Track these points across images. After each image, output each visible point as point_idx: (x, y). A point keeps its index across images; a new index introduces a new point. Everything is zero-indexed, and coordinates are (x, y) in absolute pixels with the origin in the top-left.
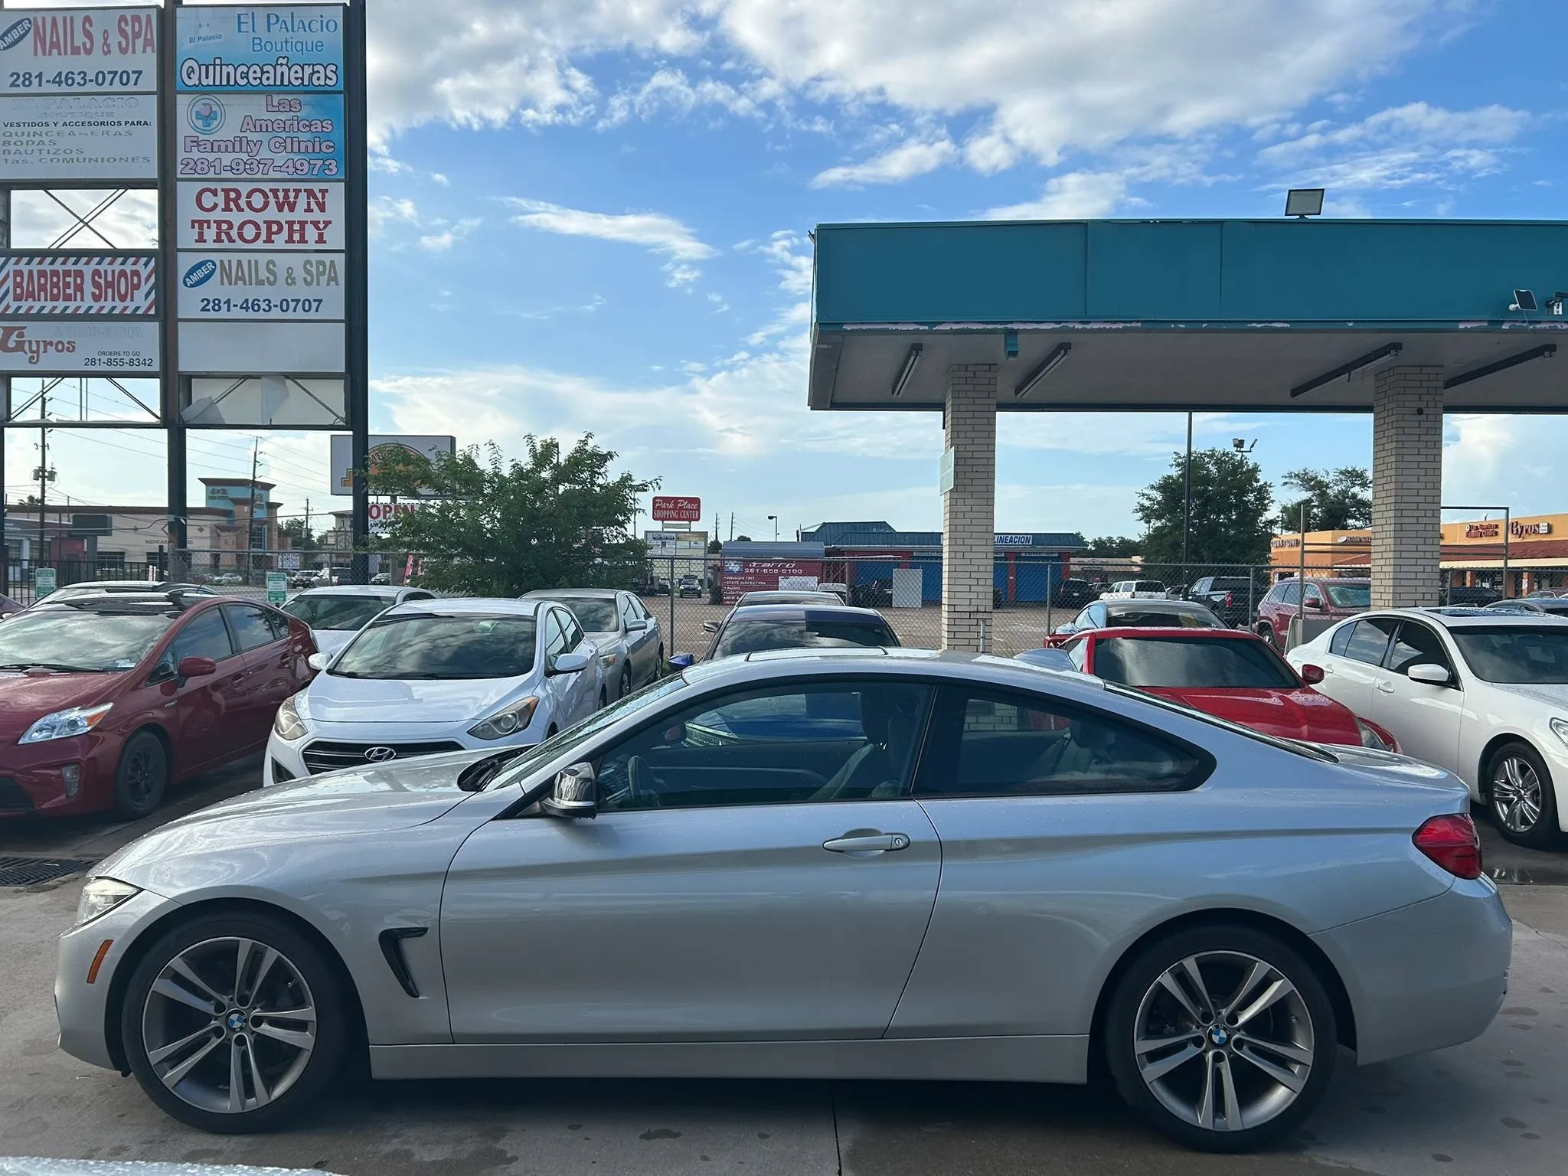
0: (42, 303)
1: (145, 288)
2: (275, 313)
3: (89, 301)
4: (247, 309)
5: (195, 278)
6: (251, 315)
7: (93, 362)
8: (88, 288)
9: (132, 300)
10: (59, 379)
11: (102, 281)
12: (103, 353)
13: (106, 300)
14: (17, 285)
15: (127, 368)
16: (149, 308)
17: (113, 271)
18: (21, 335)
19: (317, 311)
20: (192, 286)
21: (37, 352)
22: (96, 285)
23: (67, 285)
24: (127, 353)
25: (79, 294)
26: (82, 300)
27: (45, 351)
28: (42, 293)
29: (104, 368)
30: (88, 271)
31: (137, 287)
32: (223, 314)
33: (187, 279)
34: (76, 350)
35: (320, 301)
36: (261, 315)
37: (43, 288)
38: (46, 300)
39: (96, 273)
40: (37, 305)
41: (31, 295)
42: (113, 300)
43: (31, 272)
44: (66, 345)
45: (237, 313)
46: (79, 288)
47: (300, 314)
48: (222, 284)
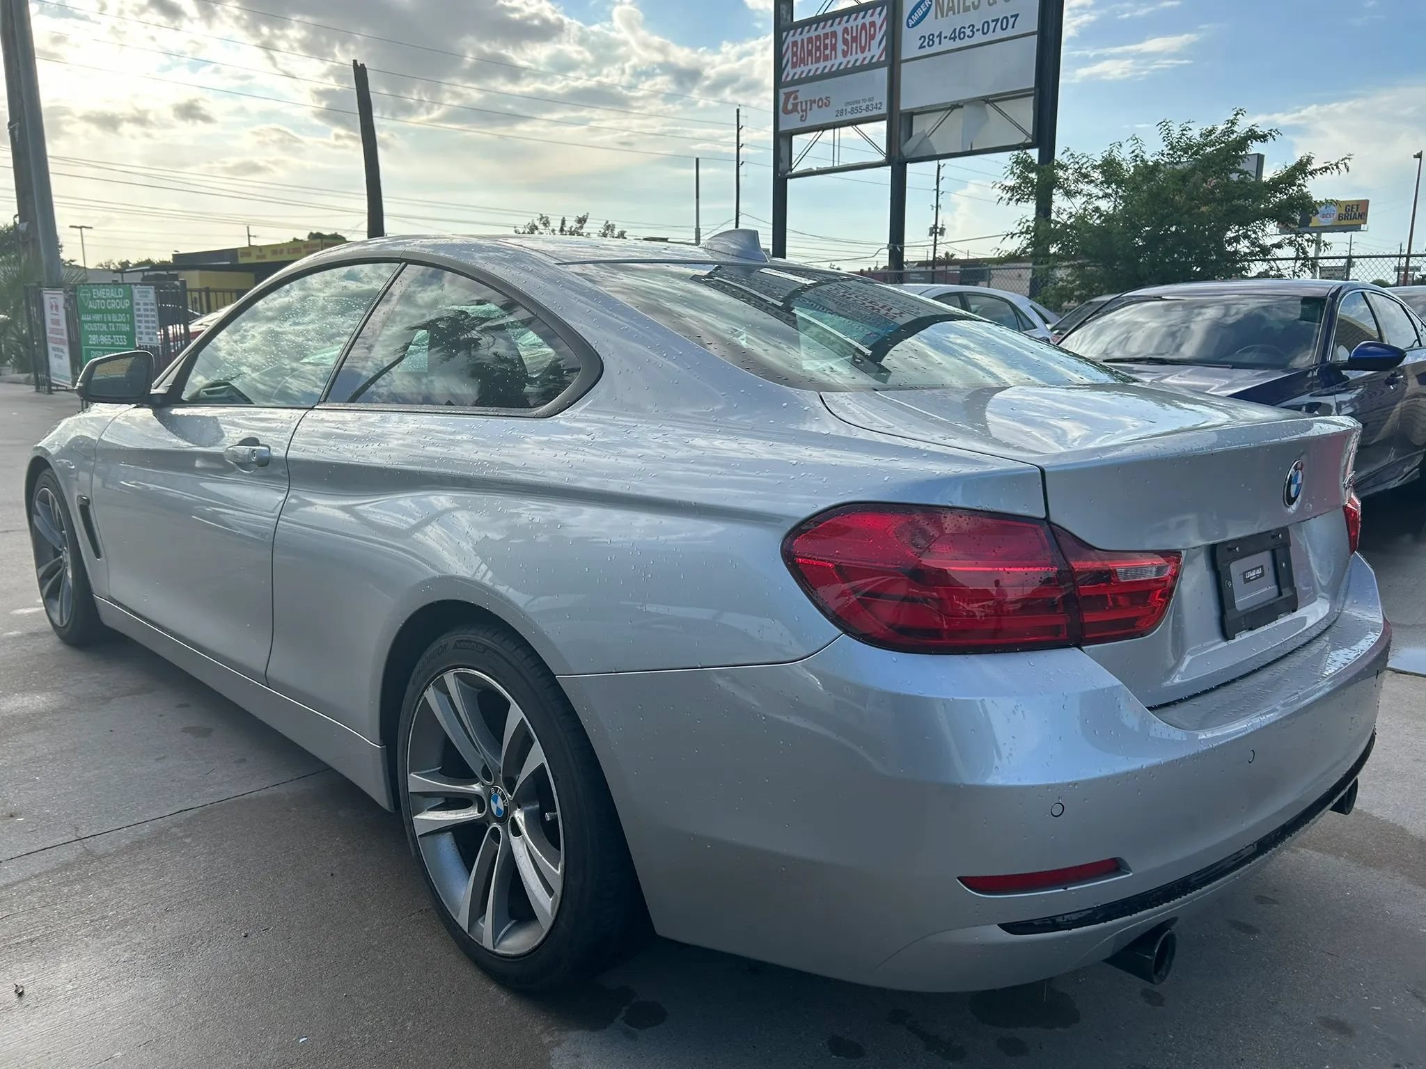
0: (810, 66)
1: (879, 37)
2: (979, 38)
3: (840, 58)
4: (954, 39)
5: (915, 17)
6: (958, 44)
7: (841, 112)
8: (840, 46)
9: (869, 50)
10: (820, 132)
11: (849, 38)
12: (848, 103)
13: (851, 54)
14: (794, 54)
15: (864, 114)
16: (880, 56)
17: (857, 26)
18: (796, 98)
19: (1013, 27)
20: (913, 26)
21: (806, 110)
22: (845, 42)
23: (826, 47)
24: (864, 100)
25: (833, 52)
26: (836, 58)
27: (811, 109)
28: (810, 58)
29: (849, 117)
30: (839, 29)
31: (872, 37)
32: (936, 48)
33: (910, 20)
34: (831, 103)
35: (1016, 16)
36: (967, 42)
37: (810, 53)
38: (812, 63)
39: (846, 31)
40: (806, 69)
41: (802, 61)
42: (856, 53)
43: (803, 40)
44: (824, 101)
45: (948, 45)
46: (834, 48)
47: (1000, 34)
48: (936, 18)
